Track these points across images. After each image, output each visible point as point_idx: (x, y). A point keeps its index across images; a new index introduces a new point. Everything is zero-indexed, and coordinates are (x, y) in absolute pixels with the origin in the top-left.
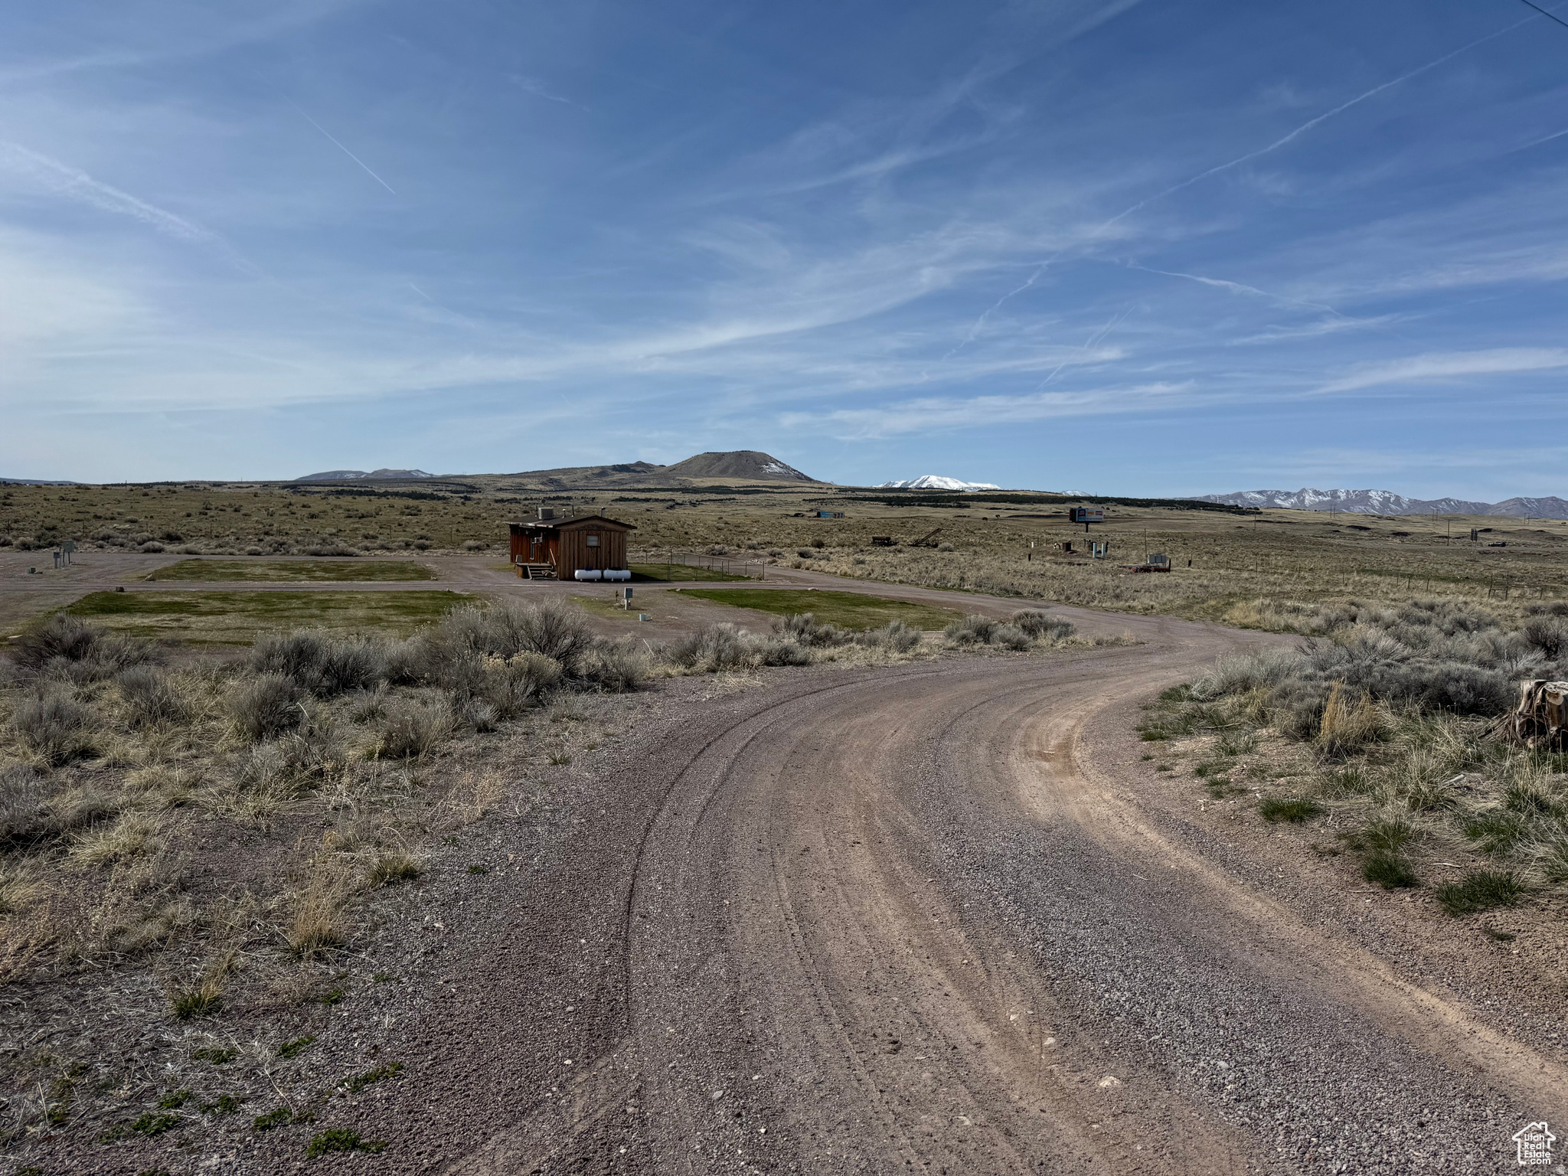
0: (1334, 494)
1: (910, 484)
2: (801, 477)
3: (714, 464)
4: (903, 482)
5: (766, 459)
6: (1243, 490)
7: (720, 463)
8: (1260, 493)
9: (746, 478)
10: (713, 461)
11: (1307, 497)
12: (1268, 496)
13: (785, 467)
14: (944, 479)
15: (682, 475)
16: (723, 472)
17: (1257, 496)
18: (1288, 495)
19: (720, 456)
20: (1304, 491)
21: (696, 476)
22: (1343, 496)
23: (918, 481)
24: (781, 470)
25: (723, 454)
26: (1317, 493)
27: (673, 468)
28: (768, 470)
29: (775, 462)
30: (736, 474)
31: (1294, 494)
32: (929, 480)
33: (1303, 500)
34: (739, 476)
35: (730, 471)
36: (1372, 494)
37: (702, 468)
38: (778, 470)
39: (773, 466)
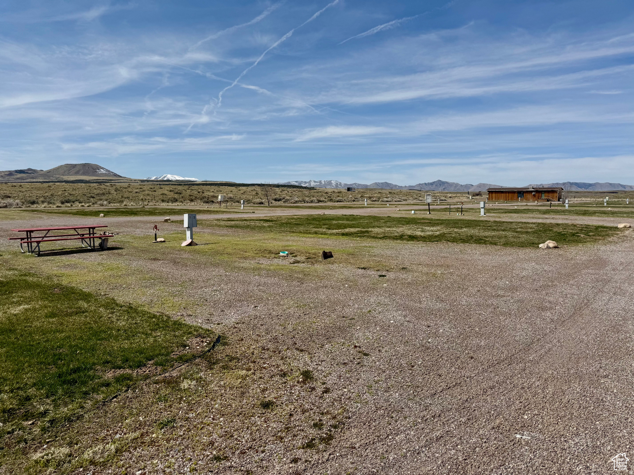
0: (320, 182)
1: (158, 178)
2: (116, 175)
3: (71, 169)
4: (155, 177)
5: (99, 168)
6: (290, 181)
7: (75, 169)
8: (296, 182)
9: (90, 176)
10: (71, 168)
11: (312, 183)
12: (299, 183)
13: (107, 170)
14: (174, 176)
15: (56, 174)
16: (77, 173)
17: (295, 183)
18: (306, 182)
19: (74, 166)
20: (310, 181)
21: (63, 175)
22: (323, 183)
23: (162, 177)
24: (106, 172)
25: (76, 165)
26: (315, 182)
27: (49, 172)
28: (100, 172)
29: (103, 168)
30: (84, 174)
31: (308, 182)
32: (167, 176)
33: (311, 184)
34: (85, 175)
35: (81, 172)
36: (332, 182)
37: (65, 172)
38: (104, 172)
39: (102, 170)
